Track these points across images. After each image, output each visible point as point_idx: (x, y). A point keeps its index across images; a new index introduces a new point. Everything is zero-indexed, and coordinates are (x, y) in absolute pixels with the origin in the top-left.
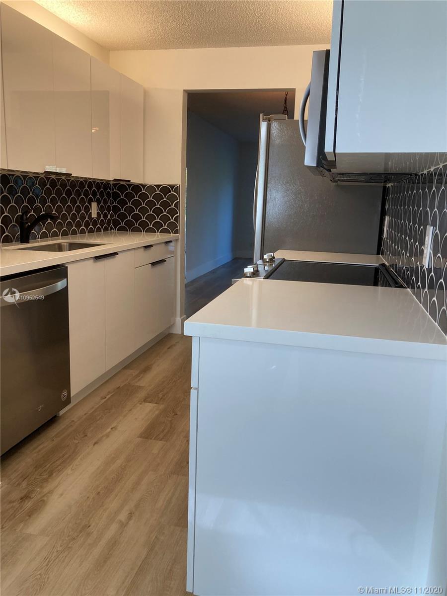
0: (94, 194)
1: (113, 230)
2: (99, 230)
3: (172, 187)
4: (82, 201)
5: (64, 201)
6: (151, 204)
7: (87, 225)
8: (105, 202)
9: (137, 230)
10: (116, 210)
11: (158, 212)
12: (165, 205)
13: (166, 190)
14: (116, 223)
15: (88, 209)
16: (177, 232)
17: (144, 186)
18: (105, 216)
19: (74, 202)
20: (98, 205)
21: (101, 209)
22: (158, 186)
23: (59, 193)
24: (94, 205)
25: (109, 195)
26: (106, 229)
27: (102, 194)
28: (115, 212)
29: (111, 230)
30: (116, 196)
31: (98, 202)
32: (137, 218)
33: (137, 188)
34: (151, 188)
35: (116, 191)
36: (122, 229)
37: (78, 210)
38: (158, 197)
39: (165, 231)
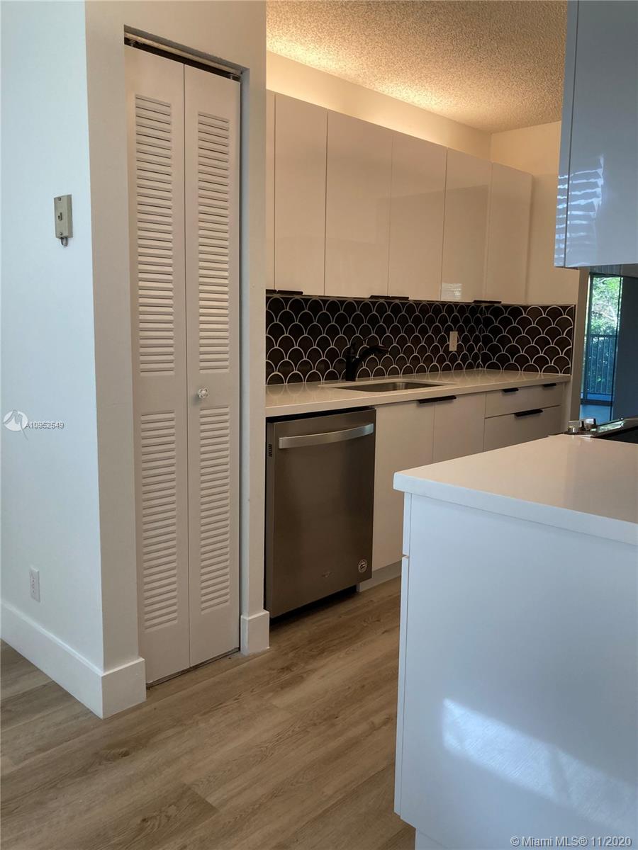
0: (455, 321)
1: (482, 367)
2: (459, 367)
3: (564, 308)
4: (436, 331)
5: (410, 331)
6: (533, 333)
7: (441, 360)
8: (472, 331)
9: (512, 368)
10: (487, 340)
11: (543, 342)
12: (553, 333)
13: (555, 312)
14: (486, 359)
15: (443, 341)
16: (568, 371)
17: (525, 308)
18: (471, 349)
19: (423, 331)
20: (460, 335)
21: (465, 340)
22: (545, 308)
23: (403, 321)
24: (454, 335)
25: (478, 321)
26: (470, 366)
27: (467, 321)
28: (485, 343)
29: (478, 367)
30: (488, 322)
31: (460, 331)
32: (513, 351)
33: (515, 311)
34: (535, 311)
35: (489, 315)
36: (493, 367)
37: (430, 341)
38: (544, 323)
39: (551, 370)
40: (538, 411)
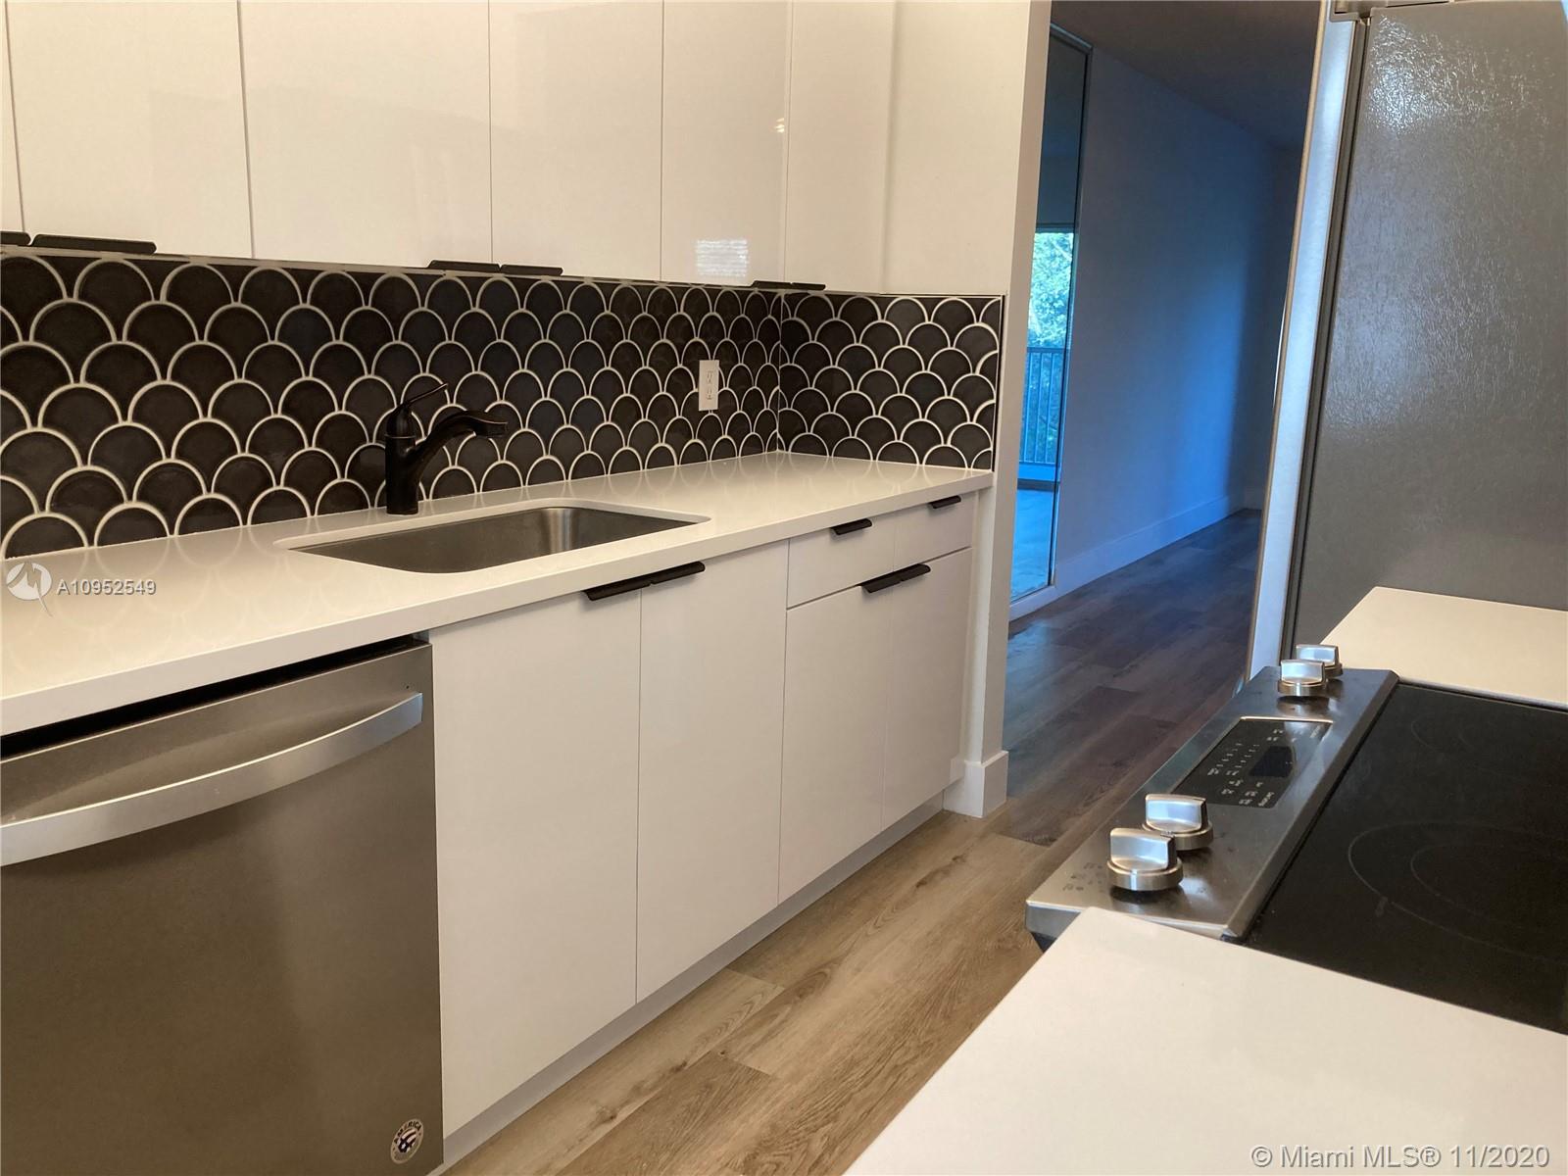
0: (712, 330)
1: (781, 448)
2: (725, 451)
3: (978, 302)
4: (664, 359)
5: (587, 360)
6: (903, 363)
7: (680, 432)
8: (755, 356)
9: (854, 451)
10: (792, 380)
11: (926, 389)
12: (952, 366)
13: (954, 312)
14: (791, 427)
15: (683, 384)
16: (986, 462)
17: (883, 301)
18: (753, 403)
19: (627, 361)
20: (725, 368)
21: (740, 381)
22: (930, 302)
23: (566, 331)
24: (709, 371)
25: (769, 334)
26: (754, 447)
27: (741, 332)
28: (789, 390)
29: (772, 448)
30: (794, 335)
31: (726, 358)
32: (855, 409)
33: (858, 308)
34: (907, 310)
35: (795, 318)
36: (807, 446)
37: (644, 387)
38: (927, 340)
39: (943, 458)
40: (917, 570)
